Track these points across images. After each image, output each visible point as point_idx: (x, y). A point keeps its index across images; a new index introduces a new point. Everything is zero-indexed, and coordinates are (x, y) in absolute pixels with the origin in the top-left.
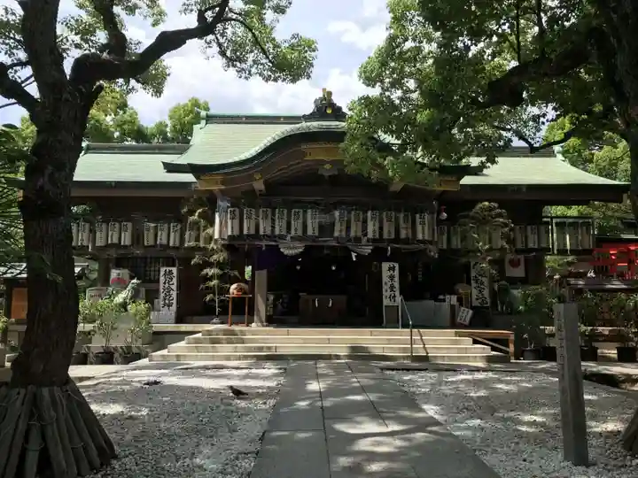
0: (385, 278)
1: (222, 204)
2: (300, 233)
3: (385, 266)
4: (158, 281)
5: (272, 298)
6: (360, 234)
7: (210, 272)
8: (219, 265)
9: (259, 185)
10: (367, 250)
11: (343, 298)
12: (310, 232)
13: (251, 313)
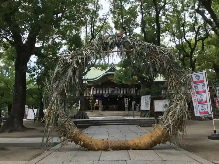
0: (125, 101)
1: (92, 87)
2: (108, 93)
3: (125, 99)
4: (79, 103)
5: (103, 106)
6: (119, 93)
7: (91, 101)
8: (92, 99)
9: (100, 84)
10: (121, 96)
11: (117, 106)
12: (110, 93)
13: (99, 109)
